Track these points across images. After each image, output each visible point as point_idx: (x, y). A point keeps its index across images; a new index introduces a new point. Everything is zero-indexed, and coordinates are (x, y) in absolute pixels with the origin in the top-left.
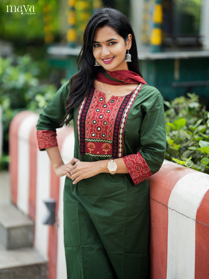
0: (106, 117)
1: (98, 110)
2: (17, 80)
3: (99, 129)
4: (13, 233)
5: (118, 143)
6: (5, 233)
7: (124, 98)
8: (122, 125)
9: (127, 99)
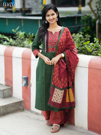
0: (55, 39)
3: (53, 43)
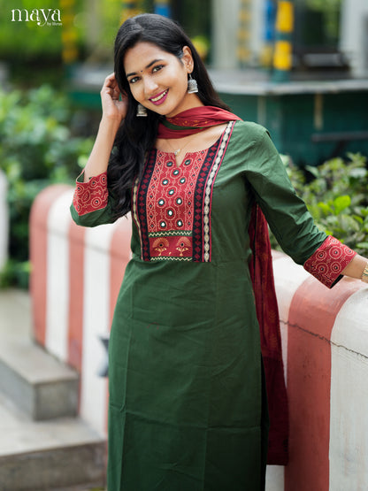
0: (180, 191)
1: (165, 182)
2: (31, 130)
3: (170, 213)
4: (45, 392)
5: (201, 233)
6: (30, 393)
7: (206, 153)
8: (207, 200)
9: (211, 155)
